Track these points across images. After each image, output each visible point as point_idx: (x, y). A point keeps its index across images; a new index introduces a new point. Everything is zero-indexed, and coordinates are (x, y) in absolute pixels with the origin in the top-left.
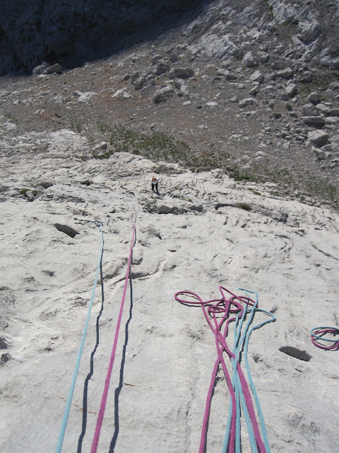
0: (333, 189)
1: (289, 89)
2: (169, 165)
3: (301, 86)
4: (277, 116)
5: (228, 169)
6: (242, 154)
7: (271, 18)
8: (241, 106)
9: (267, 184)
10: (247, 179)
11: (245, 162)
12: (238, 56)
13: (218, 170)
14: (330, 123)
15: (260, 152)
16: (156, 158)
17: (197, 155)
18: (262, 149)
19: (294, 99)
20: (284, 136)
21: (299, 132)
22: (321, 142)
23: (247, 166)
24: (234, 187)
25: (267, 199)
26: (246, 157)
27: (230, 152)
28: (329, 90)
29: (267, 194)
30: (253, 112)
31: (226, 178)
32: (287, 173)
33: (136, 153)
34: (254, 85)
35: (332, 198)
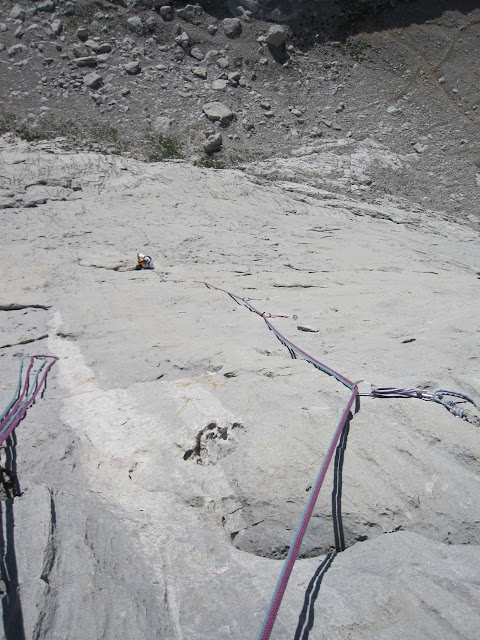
0: (114, 131)
1: (55, 26)
3: (67, 20)
4: (50, 62)
5: (17, 131)
6: (27, 112)
8: (10, 56)
9: (57, 139)
10: (38, 138)
11: (31, 120)
13: (9, 134)
14: (102, 62)
15: (43, 108)
18: (44, 104)
19: (62, 38)
20: (61, 85)
21: (74, 78)
22: (97, 85)
23: (35, 125)
24: (29, 150)
25: (61, 157)
26: (31, 115)
27: (15, 113)
28: (95, 22)
29: (59, 151)
30: (25, 61)
31: (18, 139)
32: (72, 124)
34: (18, 25)
35: (115, 140)
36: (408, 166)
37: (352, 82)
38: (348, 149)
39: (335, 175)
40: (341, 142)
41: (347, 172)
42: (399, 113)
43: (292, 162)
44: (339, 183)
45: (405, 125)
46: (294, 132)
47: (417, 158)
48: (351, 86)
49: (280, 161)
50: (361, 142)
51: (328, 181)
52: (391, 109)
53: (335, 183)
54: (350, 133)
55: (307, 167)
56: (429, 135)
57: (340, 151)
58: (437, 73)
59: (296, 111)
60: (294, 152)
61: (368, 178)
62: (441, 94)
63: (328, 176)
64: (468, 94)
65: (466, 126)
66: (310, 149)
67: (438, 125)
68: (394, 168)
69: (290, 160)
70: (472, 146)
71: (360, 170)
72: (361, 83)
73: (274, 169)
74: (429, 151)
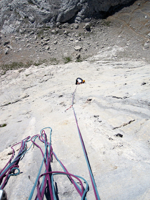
0: (55, 59)
1: (35, 37)
2: (21, 69)
3: (38, 35)
4: (36, 46)
5: (34, 64)
6: (35, 60)
7: (20, 17)
8: (27, 47)
9: (43, 64)
10: (39, 65)
11: (36, 61)
12: (18, 31)
13: (32, 65)
14: (48, 43)
15: (38, 57)
16: (17, 69)
17: (26, 64)
18: (38, 56)
19: (38, 40)
20: (41, 51)
21: (43, 48)
22: (49, 49)
23: (37, 62)
24: (38, 68)
25: (45, 68)
26: (36, 60)
27: (32, 60)
28: (44, 34)
29: (45, 67)
30: (31, 48)
31: (34, 66)
32: (46, 60)
33: (11, 69)
34: (27, 39)
35: (56, 61)
36: (126, 50)
37: (108, 32)
38: (111, 49)
39: (108, 56)
40: (108, 48)
41: (111, 55)
42: (121, 37)
43: (98, 56)
44: (110, 58)
45: (123, 40)
46: (97, 48)
47: (128, 47)
48: (108, 33)
49: (95, 56)
50: (113, 47)
51: (107, 58)
52: (119, 36)
53: (109, 58)
54: (110, 45)
55: (101, 56)
56: (130, 41)
57: (108, 50)
58: (129, 24)
59: (96, 43)
60: (98, 53)
61: (116, 55)
62: (131, 30)
63: (107, 57)
64: (137, 28)
65: (138, 36)
66: (101, 52)
67: (131, 37)
68: (122, 51)
69: (97, 55)
70: (140, 41)
71: (114, 54)
72: (111, 32)
73: (94, 59)
74: (130, 44)
